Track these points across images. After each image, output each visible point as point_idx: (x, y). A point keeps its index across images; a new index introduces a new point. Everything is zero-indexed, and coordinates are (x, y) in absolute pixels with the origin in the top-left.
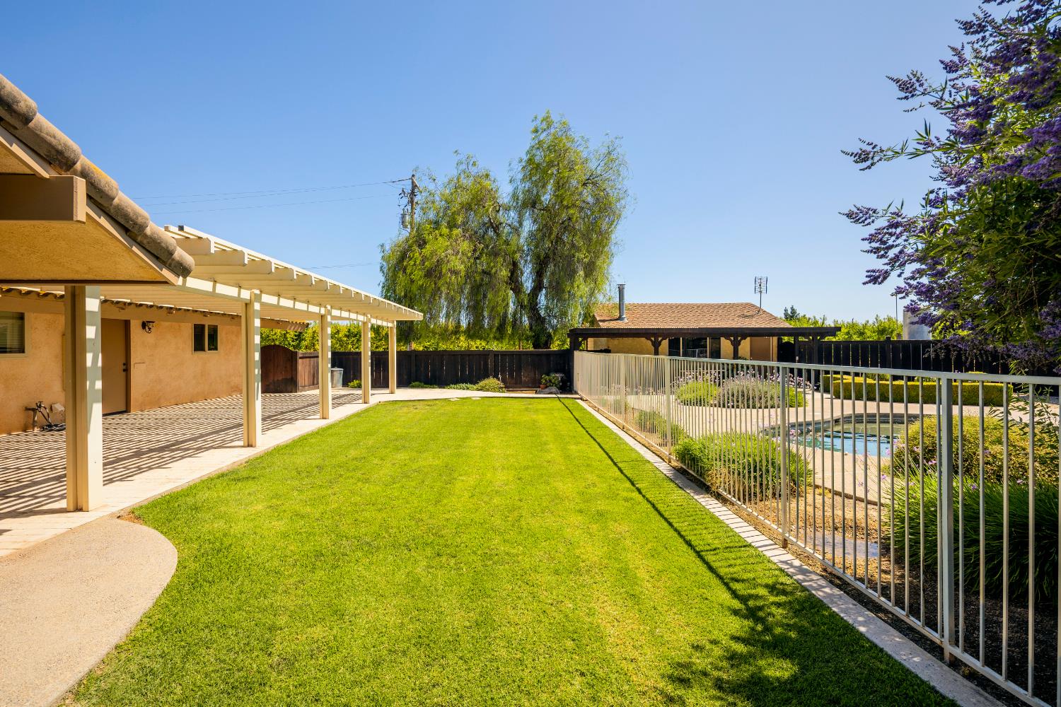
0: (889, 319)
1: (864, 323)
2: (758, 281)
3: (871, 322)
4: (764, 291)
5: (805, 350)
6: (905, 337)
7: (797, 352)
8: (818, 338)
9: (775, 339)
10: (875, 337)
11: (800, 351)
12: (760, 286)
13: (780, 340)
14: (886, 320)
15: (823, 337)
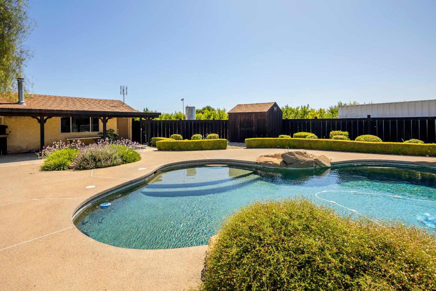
0: (180, 113)
1: (171, 114)
2: (122, 88)
3: (173, 114)
4: (125, 94)
5: (145, 125)
6: (187, 119)
7: (141, 126)
8: (151, 118)
9: (131, 119)
10: (175, 119)
11: (143, 126)
12: (124, 91)
13: (133, 119)
14: (179, 113)
15: (153, 118)
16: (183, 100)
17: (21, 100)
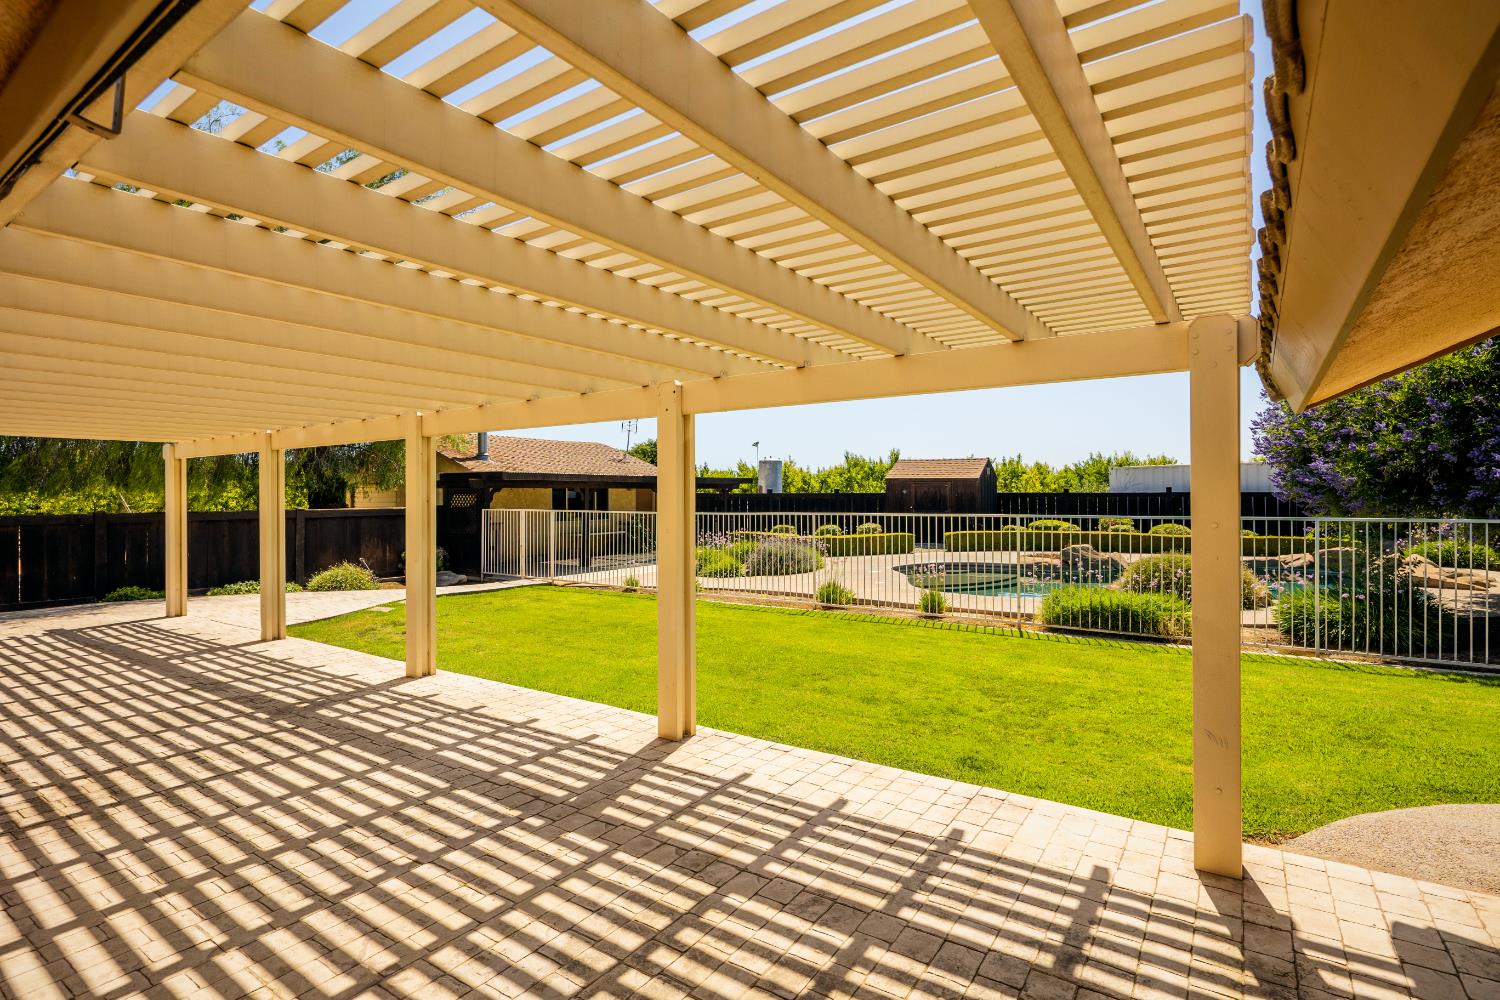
16: (756, 444)
17: (483, 450)
